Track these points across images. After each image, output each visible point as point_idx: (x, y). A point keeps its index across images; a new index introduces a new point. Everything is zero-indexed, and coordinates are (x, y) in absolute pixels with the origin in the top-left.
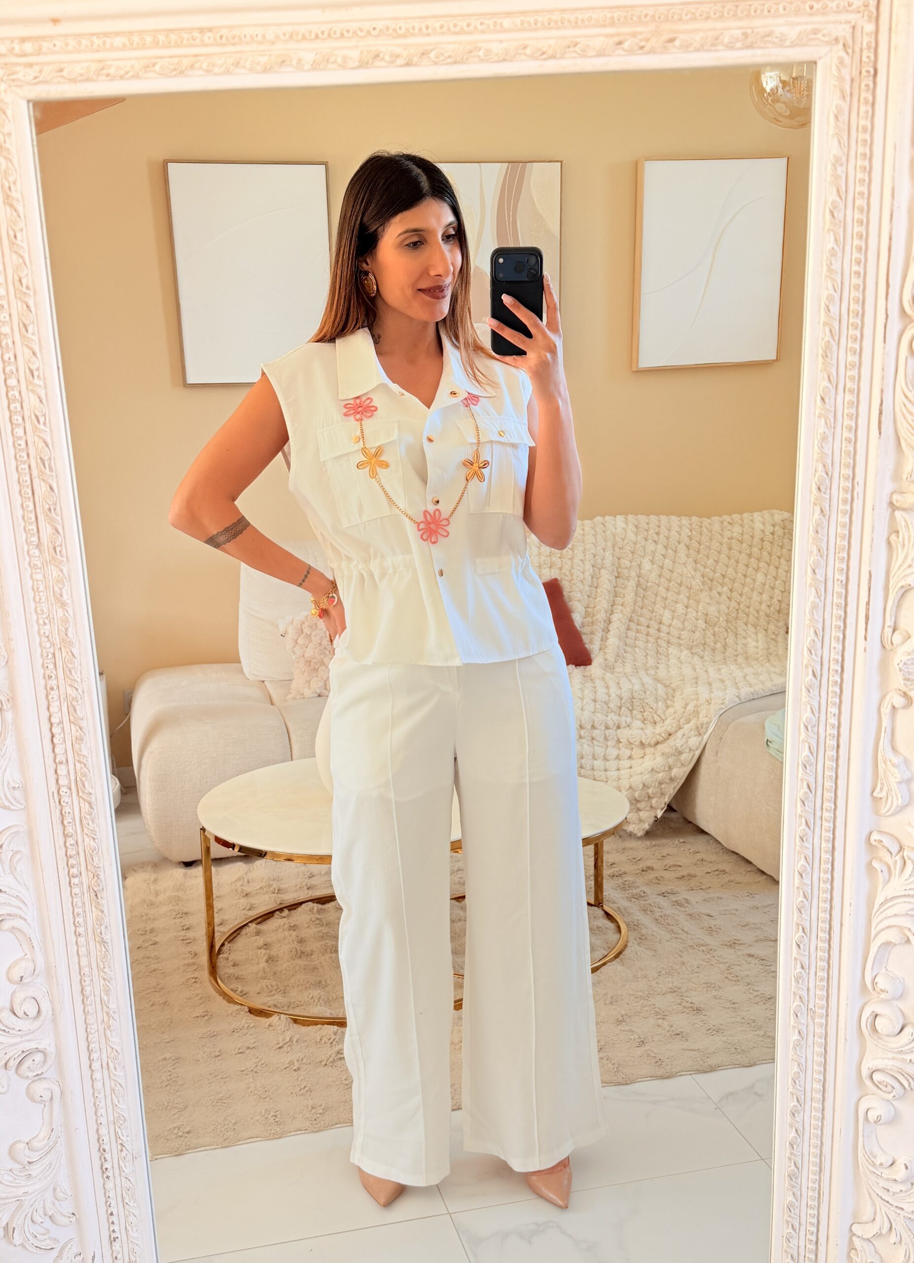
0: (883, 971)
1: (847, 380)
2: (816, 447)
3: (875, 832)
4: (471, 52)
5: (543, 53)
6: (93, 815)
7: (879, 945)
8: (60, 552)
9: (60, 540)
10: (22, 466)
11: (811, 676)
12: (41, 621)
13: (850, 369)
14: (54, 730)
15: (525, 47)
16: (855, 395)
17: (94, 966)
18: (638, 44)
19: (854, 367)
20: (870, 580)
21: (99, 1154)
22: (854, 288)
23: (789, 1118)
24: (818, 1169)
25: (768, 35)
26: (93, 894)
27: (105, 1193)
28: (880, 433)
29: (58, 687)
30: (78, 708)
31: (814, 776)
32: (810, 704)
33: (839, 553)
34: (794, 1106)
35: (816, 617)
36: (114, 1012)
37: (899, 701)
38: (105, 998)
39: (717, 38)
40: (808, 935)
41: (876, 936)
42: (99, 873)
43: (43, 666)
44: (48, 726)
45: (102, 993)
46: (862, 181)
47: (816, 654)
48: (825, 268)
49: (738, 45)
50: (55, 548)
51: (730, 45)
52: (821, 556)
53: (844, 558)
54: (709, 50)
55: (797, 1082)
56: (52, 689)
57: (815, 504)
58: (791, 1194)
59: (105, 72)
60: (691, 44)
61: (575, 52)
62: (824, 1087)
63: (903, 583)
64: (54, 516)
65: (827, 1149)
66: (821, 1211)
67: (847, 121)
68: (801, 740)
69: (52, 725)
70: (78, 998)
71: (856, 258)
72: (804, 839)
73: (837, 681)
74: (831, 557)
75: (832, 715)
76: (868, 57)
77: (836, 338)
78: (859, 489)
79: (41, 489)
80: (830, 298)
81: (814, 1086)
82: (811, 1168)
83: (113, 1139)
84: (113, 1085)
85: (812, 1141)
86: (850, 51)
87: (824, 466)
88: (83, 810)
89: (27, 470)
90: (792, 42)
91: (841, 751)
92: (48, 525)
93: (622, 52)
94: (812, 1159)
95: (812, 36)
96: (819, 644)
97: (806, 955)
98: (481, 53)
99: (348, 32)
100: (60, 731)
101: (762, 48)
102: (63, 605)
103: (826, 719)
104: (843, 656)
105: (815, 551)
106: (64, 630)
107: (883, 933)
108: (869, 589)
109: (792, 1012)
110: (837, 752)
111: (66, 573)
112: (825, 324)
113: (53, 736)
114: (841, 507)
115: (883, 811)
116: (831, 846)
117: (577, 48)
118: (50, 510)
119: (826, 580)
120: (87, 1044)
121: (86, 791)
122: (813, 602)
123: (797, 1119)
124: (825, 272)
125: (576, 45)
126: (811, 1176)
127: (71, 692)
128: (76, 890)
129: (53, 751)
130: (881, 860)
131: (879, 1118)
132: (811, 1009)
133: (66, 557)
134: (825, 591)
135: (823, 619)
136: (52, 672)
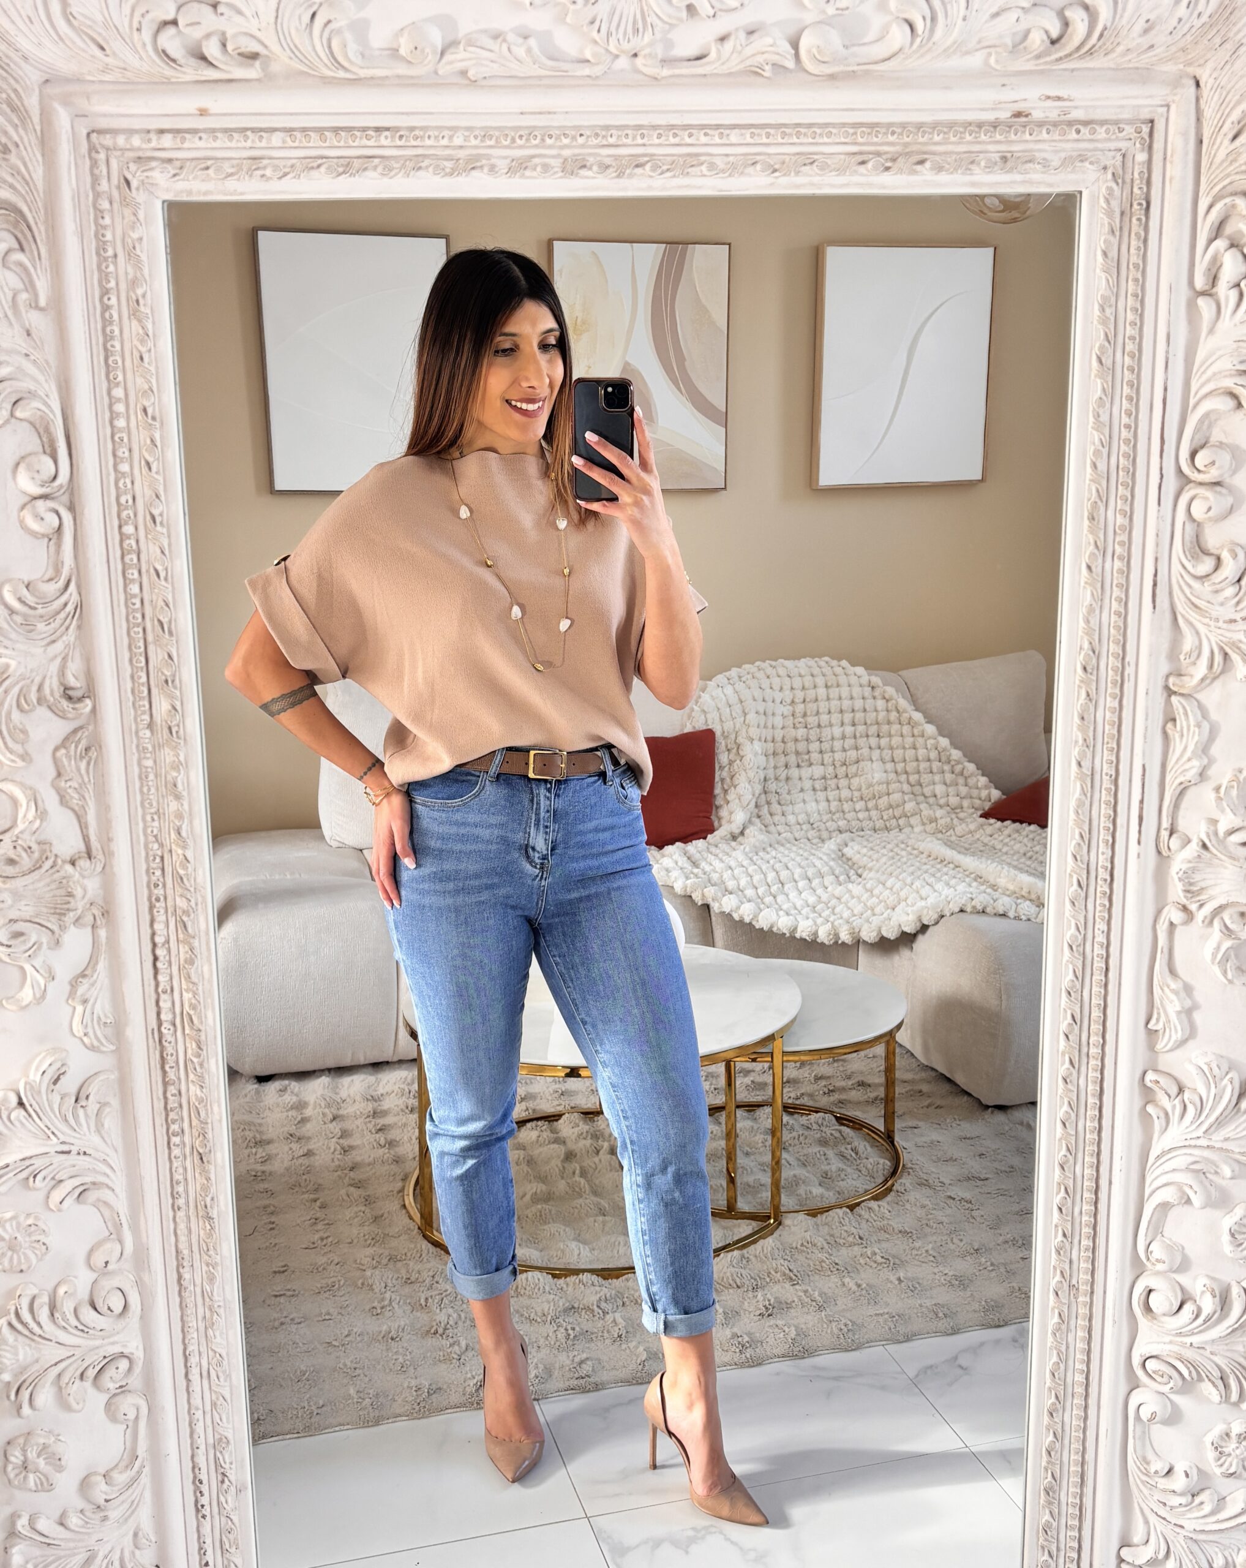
0: (1159, 1237)
1: (1117, 546)
2: (1081, 621)
3: (1151, 1071)
4: (692, 166)
5: (776, 170)
6: (201, 1058)
7: (1154, 1207)
8: (177, 733)
9: (177, 719)
10: (136, 629)
11: (1075, 886)
12: (148, 818)
13: (1120, 534)
14: (157, 952)
15: (755, 163)
16: (1126, 562)
17: (195, 1248)
18: (883, 164)
19: (1124, 531)
20: (1144, 775)
21: (194, 1487)
22: (1123, 443)
23: (1046, 1418)
24: (1080, 1480)
26: (197, 1158)
27: (199, 1538)
28: (1154, 607)
29: (165, 898)
30: (189, 924)
31: (1079, 1005)
32: (1075, 920)
33: (1109, 743)
34: (1052, 1404)
35: (1081, 818)
36: (219, 1306)
37: (1177, 916)
38: (208, 1289)
39: (973, 162)
40: (1072, 1196)
41: (1150, 1196)
42: (206, 1131)
43: (147, 871)
44: (150, 946)
45: (205, 1283)
46: (1133, 324)
47: (1081, 861)
48: (1091, 419)
50: (170, 729)
51: (987, 169)
52: (1087, 747)
53: (1114, 748)
55: (1056, 1374)
56: (158, 900)
57: (1079, 687)
58: (1048, 1513)
59: (261, 172)
60: (943, 166)
62: (1087, 1379)
63: (1181, 779)
64: (172, 690)
65: (1090, 1455)
67: (1116, 257)
68: (1064, 961)
69: (154, 945)
70: (174, 1290)
72: (1068, 1080)
73: (1106, 893)
74: (1098, 747)
75: (1100, 932)
76: (1140, 189)
77: (1104, 499)
78: (1129, 671)
79: (157, 656)
80: (1097, 453)
81: (1076, 1379)
82: (1071, 1479)
83: (213, 1467)
84: (214, 1397)
85: (1073, 1446)
86: (1120, 181)
87: (1091, 643)
88: (189, 1052)
89: (141, 635)
90: (1056, 169)
92: (163, 701)
93: (865, 173)
94: (1073, 1468)
95: (1079, 164)
96: (1085, 848)
97: (1069, 1221)
98: (704, 168)
99: (550, 137)
100: (165, 952)
102: (178, 797)
103: (1094, 937)
104: (1114, 863)
105: (1081, 741)
106: (176, 827)
107: (1159, 1191)
108: (1143, 785)
109: (1051, 1289)
110: (1107, 976)
111: (182, 758)
112: (1092, 482)
113: (156, 959)
114: (1110, 690)
115: (1160, 1046)
116: (1098, 1089)
118: (166, 682)
119: (1092, 774)
120: (182, 1350)
121: (194, 1027)
122: (1079, 800)
123: (1056, 1420)
124: (1091, 424)
125: (812, 163)
126: (1071, 1489)
127: (181, 904)
128: (176, 1152)
129: (156, 977)
130: (1157, 1104)
131: (1153, 1415)
132: (1074, 1286)
133: (185, 740)
134: (1092, 787)
135: (1090, 820)
136: (158, 879)
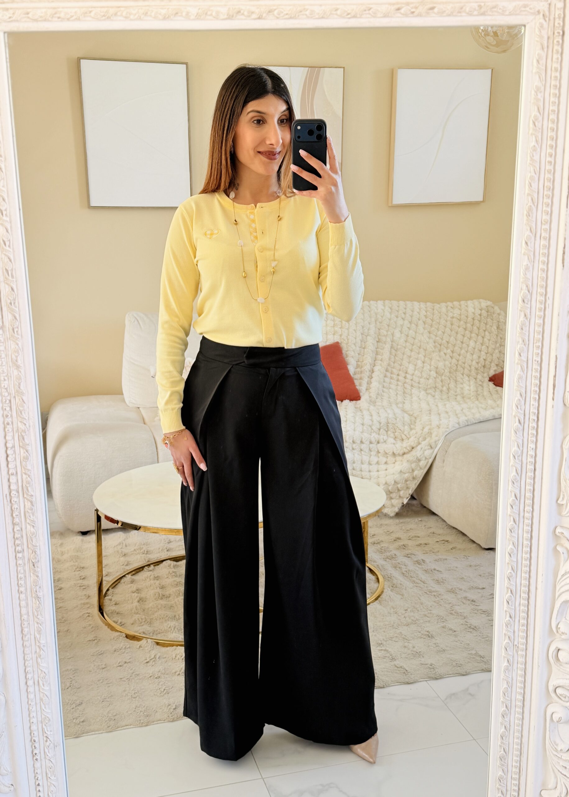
0: (564, 620)
1: (542, 231)
2: (522, 274)
3: (559, 527)
4: (301, 12)
5: (348, 14)
6: (33, 510)
7: (561, 603)
8: (17, 332)
9: (17, 324)
11: (517, 423)
12: (2, 378)
13: (545, 224)
14: (9, 452)
15: (337, 10)
16: (547, 241)
17: (31, 614)
18: (410, 10)
19: (547, 223)
20: (556, 361)
21: (31, 744)
22: (548, 172)
23: (500, 718)
24: (519, 753)
25: (494, 7)
26: (31, 565)
27: (34, 770)
28: (563, 266)
30: (25, 437)
31: (519, 489)
32: (517, 442)
33: (536, 343)
34: (504, 711)
35: (521, 384)
36: (44, 646)
38: (38, 636)
39: (462, 8)
40: (514, 595)
41: (559, 596)
42: (36, 550)
43: (2, 408)
44: (4, 449)
45: (36, 633)
46: (554, 103)
47: (521, 409)
48: (529, 158)
49: (476, 13)
50: (13, 330)
51: (470, 13)
52: (525, 345)
53: (540, 346)
54: (456, 16)
55: (506, 694)
56: (8, 424)
57: (521, 311)
58: (501, 770)
59: (58, 15)
60: (445, 11)
61: (369, 14)
62: (524, 697)
64: (14, 308)
65: (525, 740)
66: (521, 782)
67: (545, 63)
68: (511, 465)
69: (7, 448)
70: (19, 636)
71: (549, 153)
72: (512, 531)
73: (535, 427)
74: (531, 345)
75: (531, 449)
76: (559, 24)
77: (536, 204)
78: (549, 302)
80: (532, 178)
81: (517, 697)
82: (515, 752)
83: (41, 734)
84: (42, 695)
85: (515, 734)
86: (547, 19)
87: (527, 286)
88: (27, 507)
90: (510, 13)
91: (537, 473)
92: (9, 314)
93: (400, 15)
94: (515, 746)
95: (523, 9)
96: (523, 402)
97: (513, 609)
98: (307, 13)
100: (12, 452)
101: (490, 15)
103: (527, 452)
104: (538, 410)
105: (521, 341)
106: (18, 384)
107: (563, 595)
108: (556, 367)
109: (503, 647)
110: (534, 474)
111: (21, 348)
112: (528, 195)
113: (7, 456)
114: (537, 313)
115: (564, 513)
116: (530, 536)
117: (370, 12)
118: (11, 303)
119: (527, 360)
120: (24, 668)
121: (29, 494)
122: (520, 375)
123: (506, 719)
124: (529, 161)
125: (370, 9)
126: (514, 758)
127: (21, 427)
128: (20, 562)
129: (8, 466)
130: (562, 546)
131: (560, 719)
132: (516, 645)
133: (22, 335)
134: (527, 367)
135: (526, 386)
136: (8, 413)
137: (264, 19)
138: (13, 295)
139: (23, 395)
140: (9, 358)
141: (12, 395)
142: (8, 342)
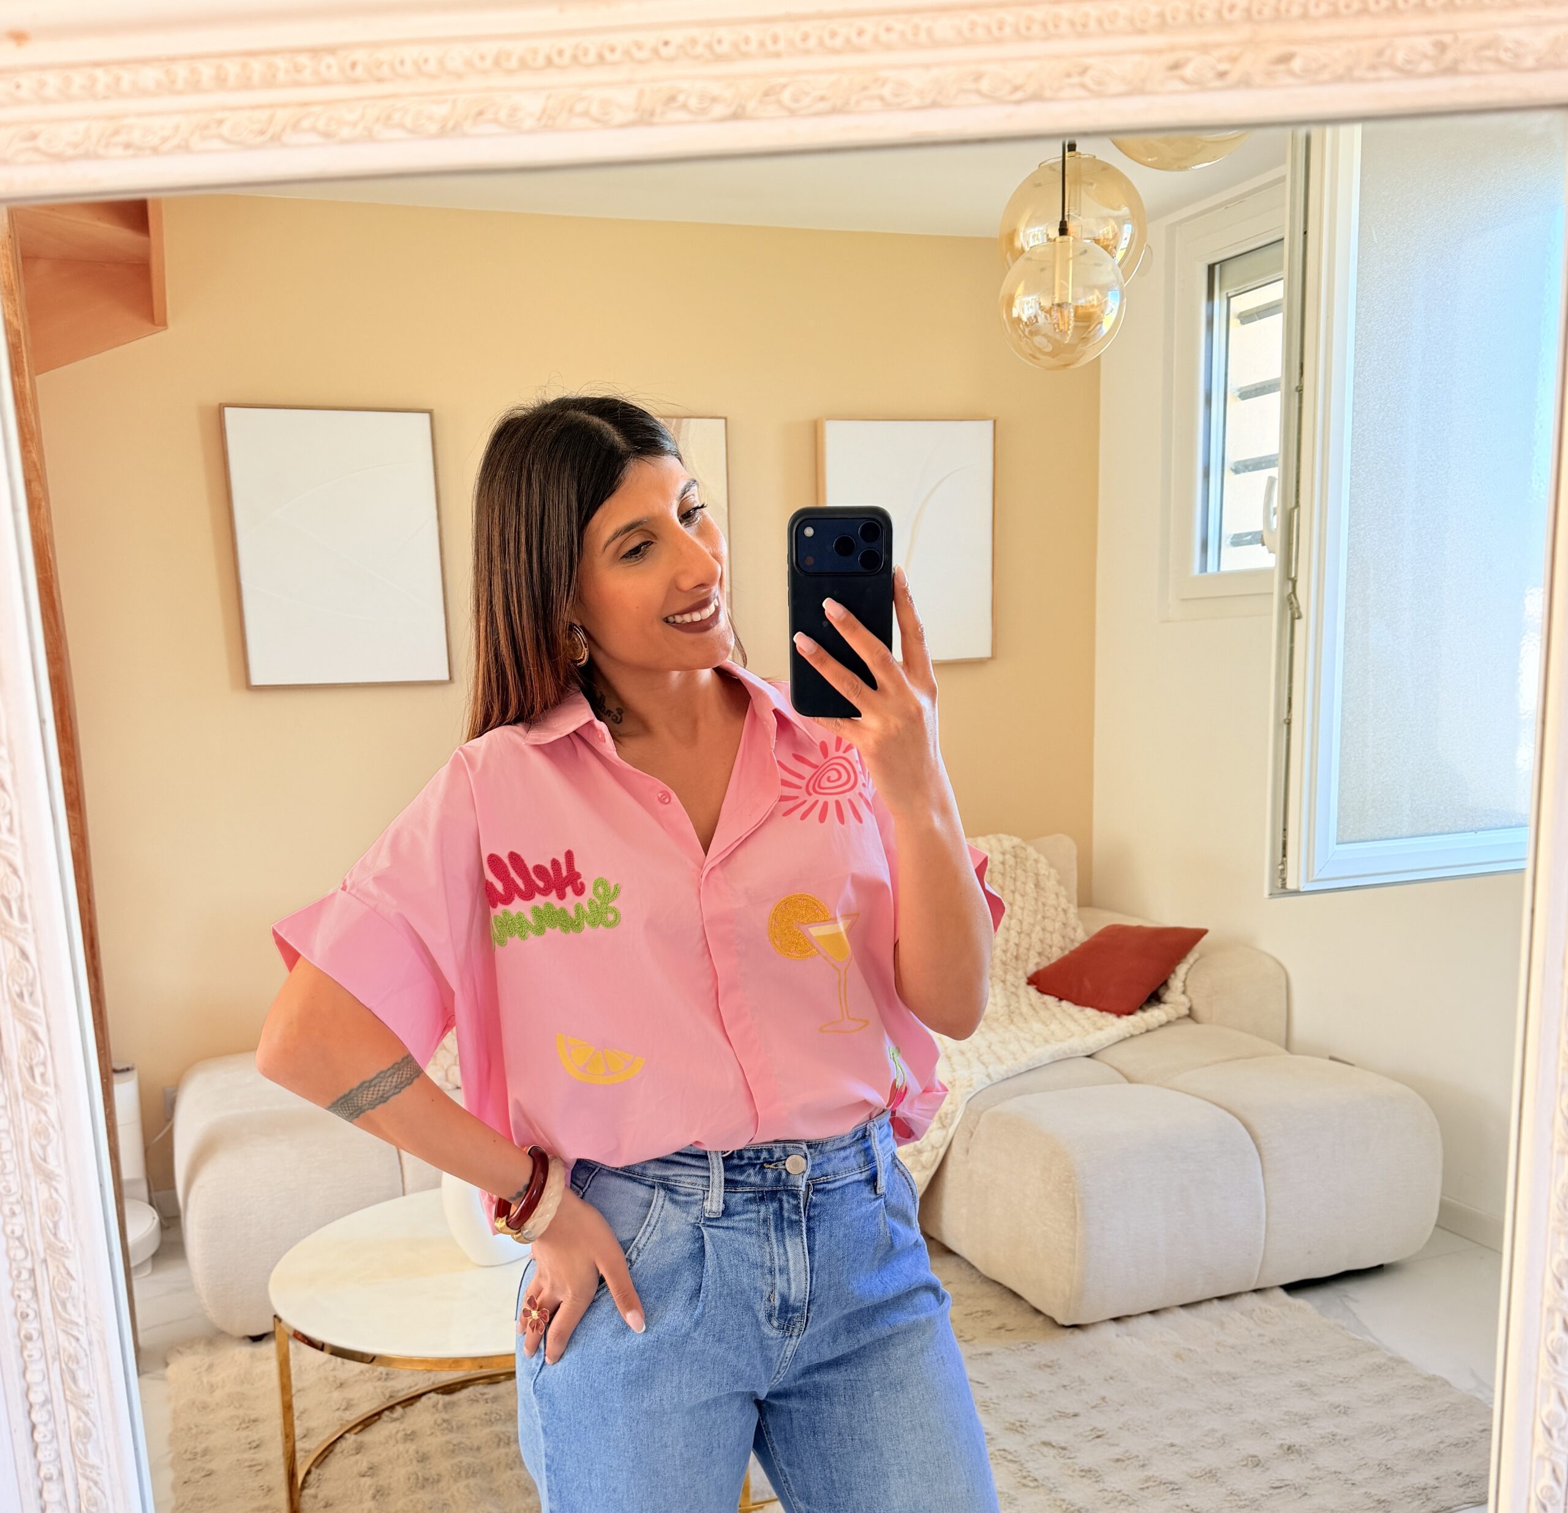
4: (865, 89)
5: (1017, 90)
8: (43, 1075)
9: (41, 1052)
14: (35, 1417)
15: (978, 77)
18: (1213, 68)
25: (1487, 46)
30: (80, 1375)
39: (1380, 54)
43: (11, 1291)
44: (23, 1409)
49: (1425, 66)
51: (1409, 67)
54: (1362, 80)
56: (29, 1338)
60: (1326, 67)
61: (1083, 86)
69: (31, 1406)
90: (1537, 61)
92: (17, 1024)
93: (1180, 86)
98: (886, 91)
99: (613, 50)
100: (46, 1417)
101: (1474, 73)
106: (51, 1225)
111: (53, 1115)
113: (33, 1427)
117: (1087, 80)
118: (21, 995)
125: (1084, 71)
127: (66, 1344)
129: (35, 1454)
133: (56, 1085)
136: (28, 1306)
137: (751, 118)
138: (27, 969)
139: (67, 1257)
140: (23, 1154)
141: (35, 1257)
142: (19, 1106)
